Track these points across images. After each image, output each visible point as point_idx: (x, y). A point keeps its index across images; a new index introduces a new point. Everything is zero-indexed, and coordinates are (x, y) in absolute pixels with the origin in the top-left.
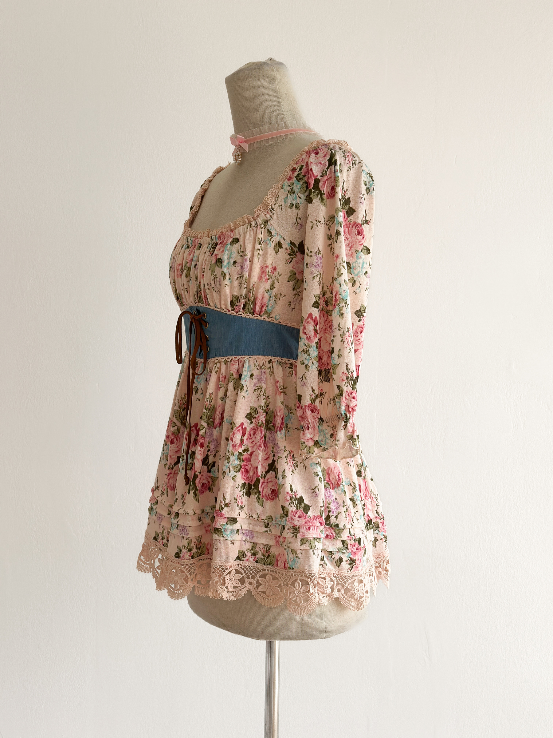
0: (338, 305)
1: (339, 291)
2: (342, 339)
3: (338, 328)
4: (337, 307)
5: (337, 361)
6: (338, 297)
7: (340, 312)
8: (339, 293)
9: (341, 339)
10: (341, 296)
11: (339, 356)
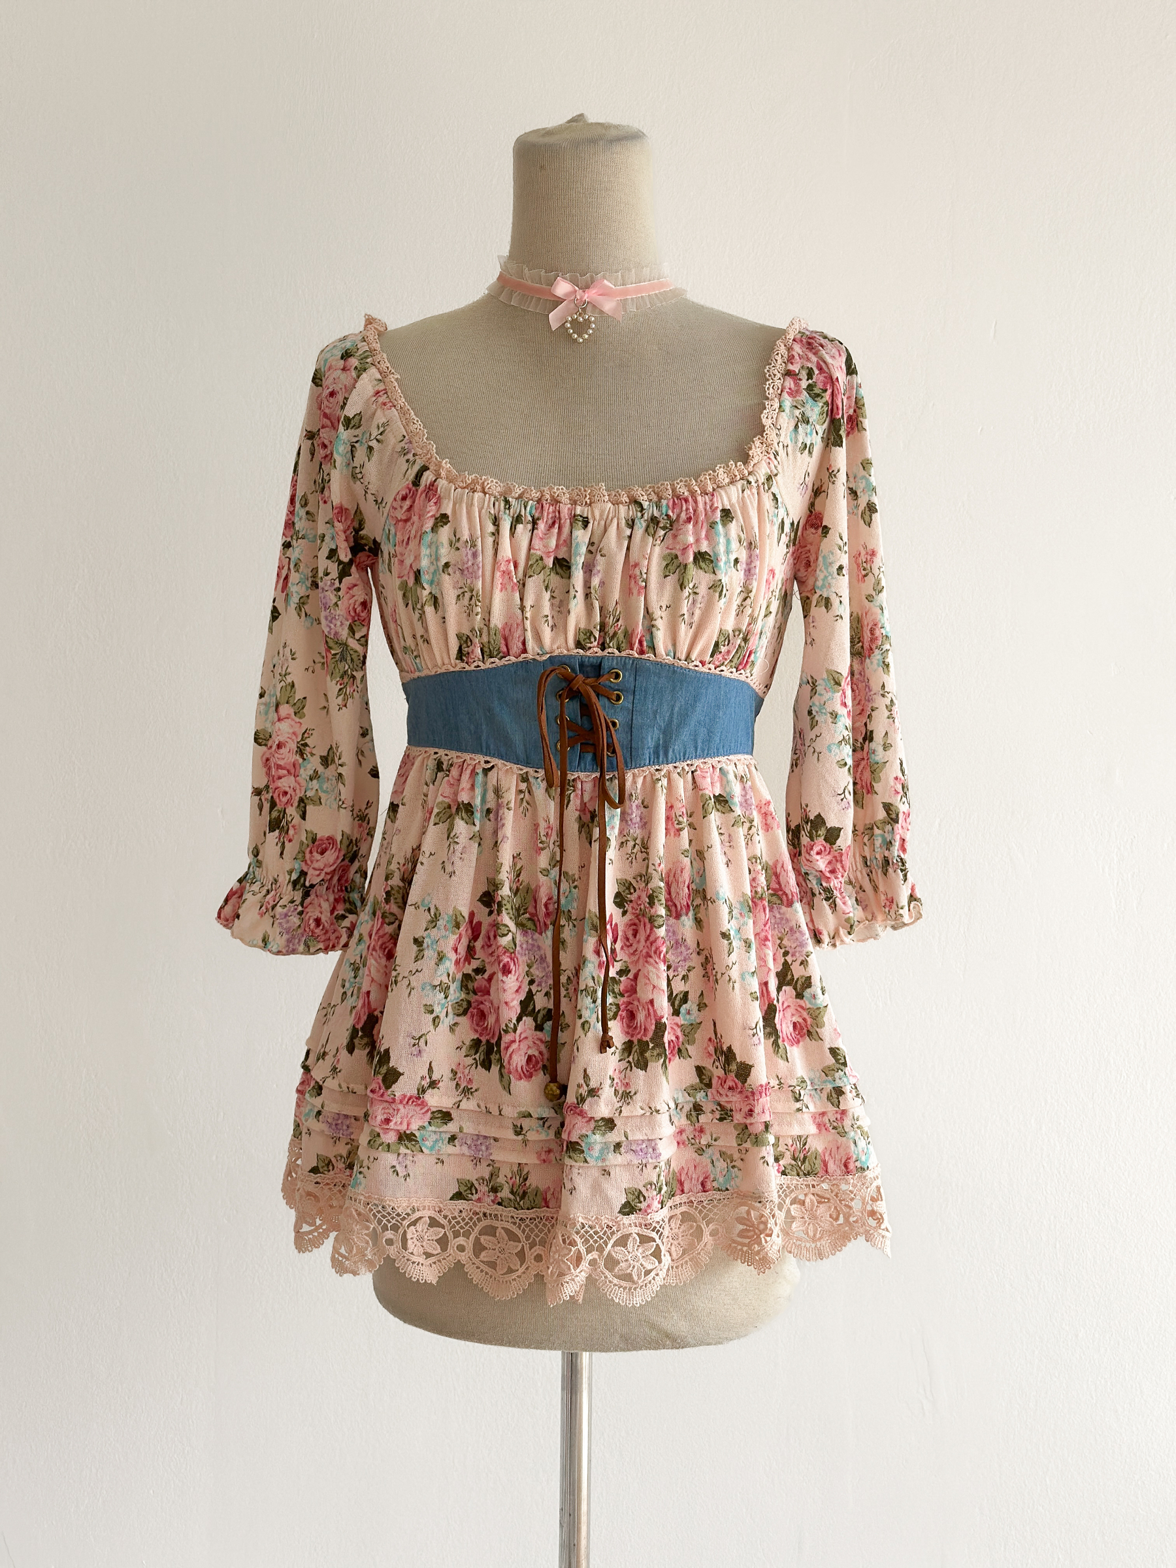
0: (878, 648)
1: (880, 621)
2: (889, 713)
3: (881, 692)
4: (877, 652)
5: (881, 756)
6: (877, 633)
7: (884, 662)
8: (880, 626)
9: (887, 713)
10: (883, 631)
11: (886, 747)
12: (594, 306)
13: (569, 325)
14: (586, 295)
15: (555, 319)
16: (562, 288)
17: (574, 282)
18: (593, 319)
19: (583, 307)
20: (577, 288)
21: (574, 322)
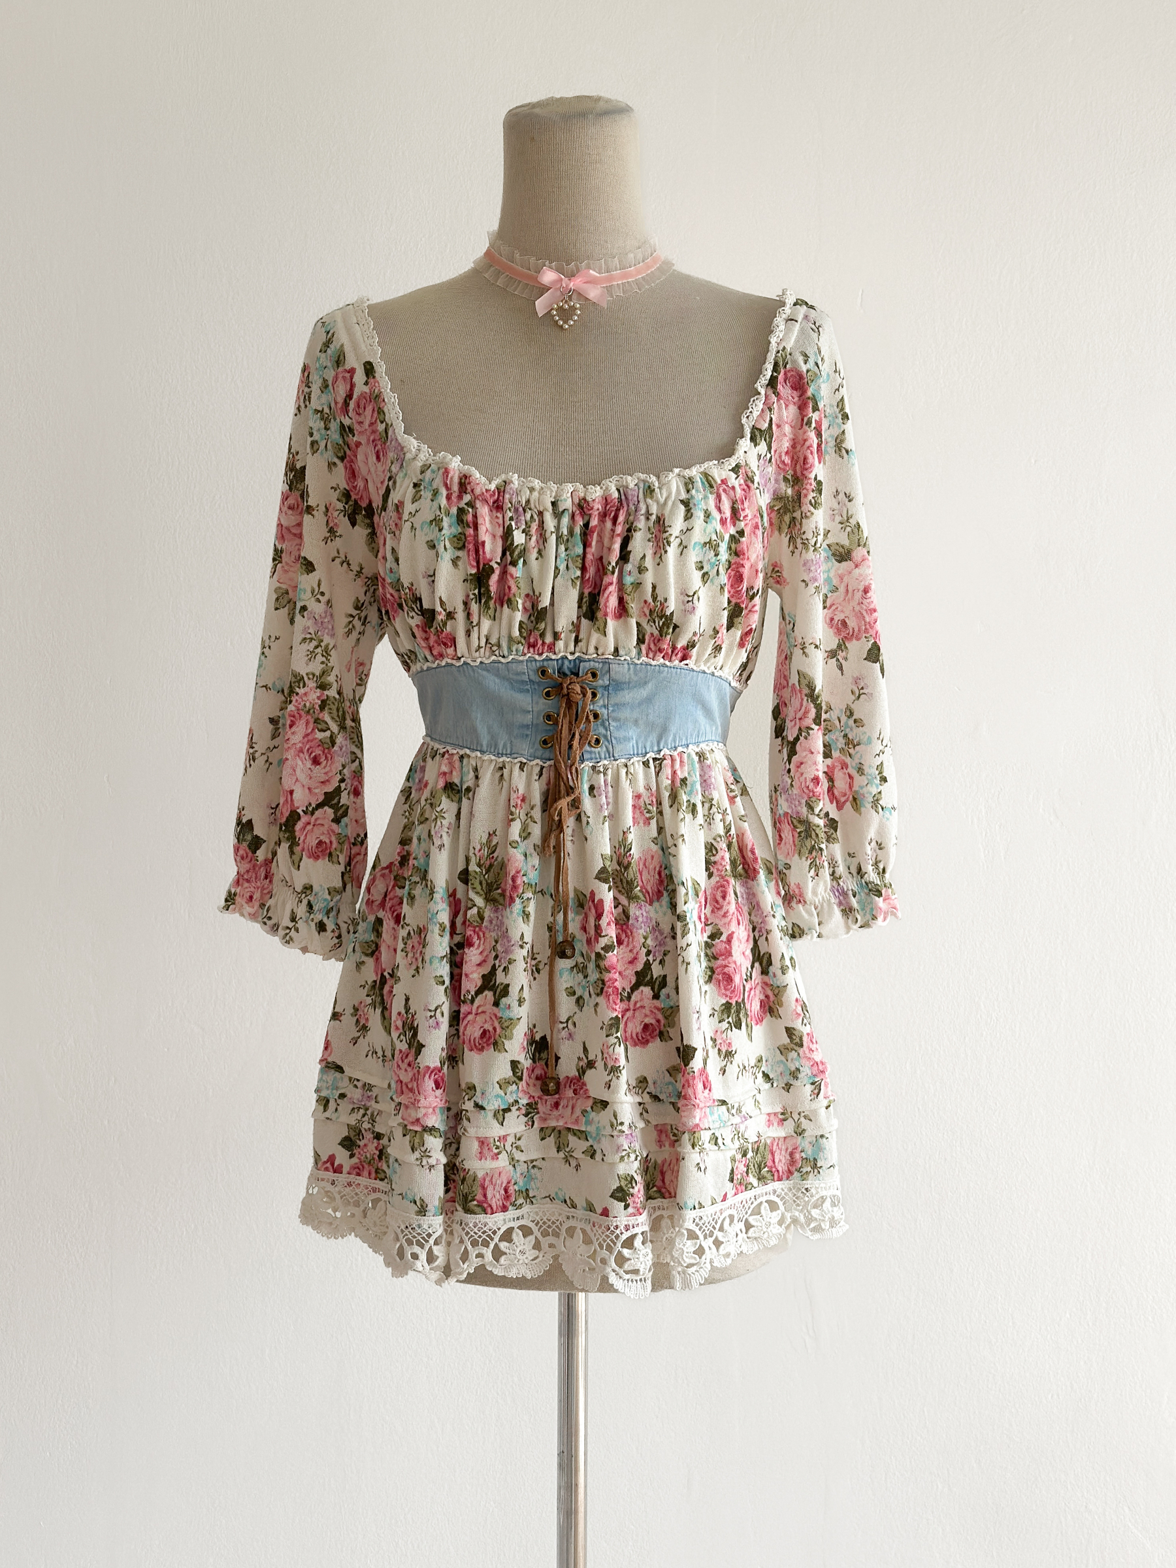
12: (579, 294)
13: (555, 313)
14: (572, 283)
15: (541, 305)
16: (548, 276)
17: (559, 270)
18: (578, 306)
19: (570, 294)
20: (563, 277)
21: (560, 309)
